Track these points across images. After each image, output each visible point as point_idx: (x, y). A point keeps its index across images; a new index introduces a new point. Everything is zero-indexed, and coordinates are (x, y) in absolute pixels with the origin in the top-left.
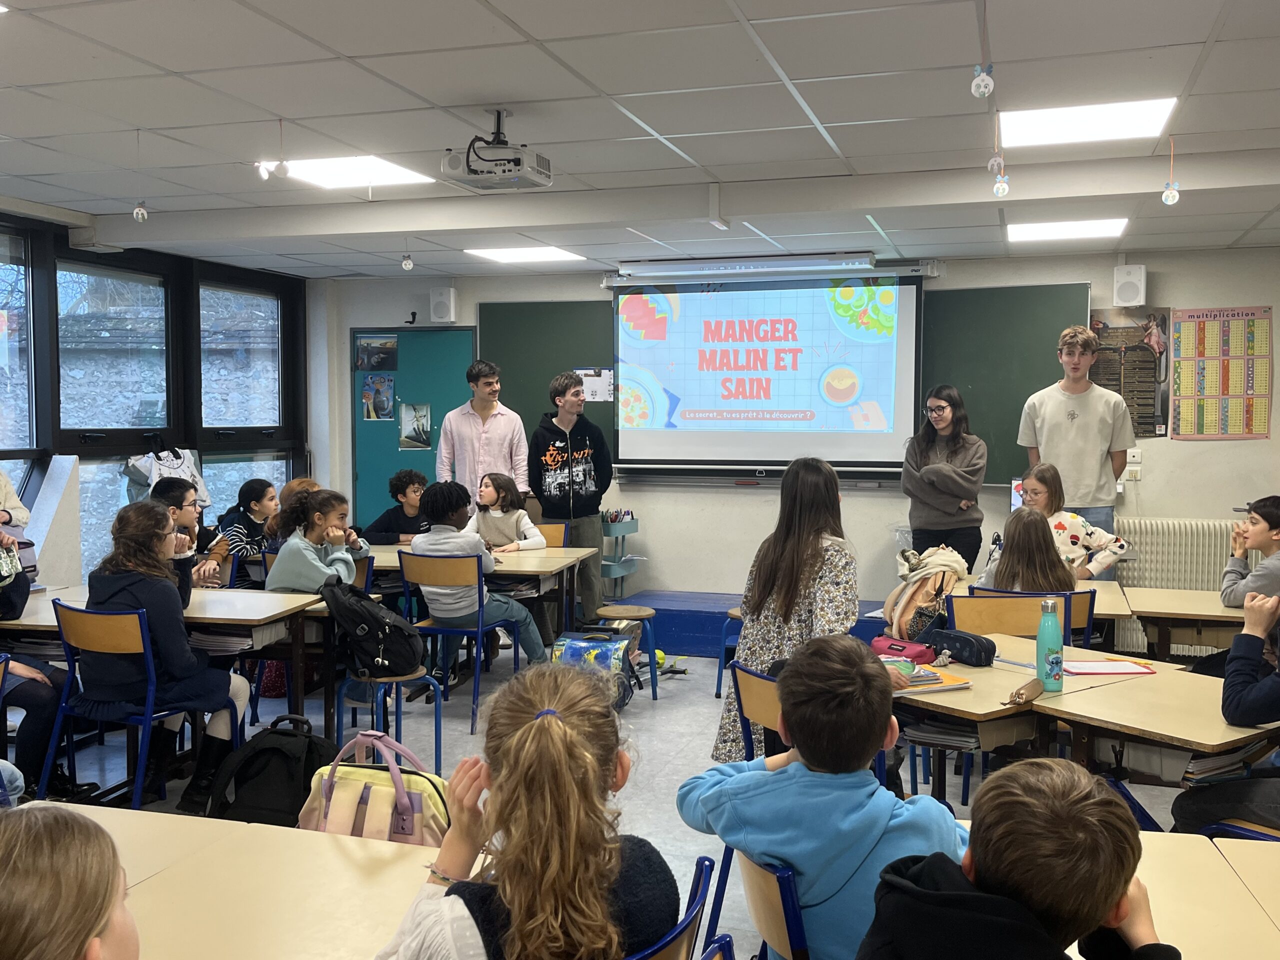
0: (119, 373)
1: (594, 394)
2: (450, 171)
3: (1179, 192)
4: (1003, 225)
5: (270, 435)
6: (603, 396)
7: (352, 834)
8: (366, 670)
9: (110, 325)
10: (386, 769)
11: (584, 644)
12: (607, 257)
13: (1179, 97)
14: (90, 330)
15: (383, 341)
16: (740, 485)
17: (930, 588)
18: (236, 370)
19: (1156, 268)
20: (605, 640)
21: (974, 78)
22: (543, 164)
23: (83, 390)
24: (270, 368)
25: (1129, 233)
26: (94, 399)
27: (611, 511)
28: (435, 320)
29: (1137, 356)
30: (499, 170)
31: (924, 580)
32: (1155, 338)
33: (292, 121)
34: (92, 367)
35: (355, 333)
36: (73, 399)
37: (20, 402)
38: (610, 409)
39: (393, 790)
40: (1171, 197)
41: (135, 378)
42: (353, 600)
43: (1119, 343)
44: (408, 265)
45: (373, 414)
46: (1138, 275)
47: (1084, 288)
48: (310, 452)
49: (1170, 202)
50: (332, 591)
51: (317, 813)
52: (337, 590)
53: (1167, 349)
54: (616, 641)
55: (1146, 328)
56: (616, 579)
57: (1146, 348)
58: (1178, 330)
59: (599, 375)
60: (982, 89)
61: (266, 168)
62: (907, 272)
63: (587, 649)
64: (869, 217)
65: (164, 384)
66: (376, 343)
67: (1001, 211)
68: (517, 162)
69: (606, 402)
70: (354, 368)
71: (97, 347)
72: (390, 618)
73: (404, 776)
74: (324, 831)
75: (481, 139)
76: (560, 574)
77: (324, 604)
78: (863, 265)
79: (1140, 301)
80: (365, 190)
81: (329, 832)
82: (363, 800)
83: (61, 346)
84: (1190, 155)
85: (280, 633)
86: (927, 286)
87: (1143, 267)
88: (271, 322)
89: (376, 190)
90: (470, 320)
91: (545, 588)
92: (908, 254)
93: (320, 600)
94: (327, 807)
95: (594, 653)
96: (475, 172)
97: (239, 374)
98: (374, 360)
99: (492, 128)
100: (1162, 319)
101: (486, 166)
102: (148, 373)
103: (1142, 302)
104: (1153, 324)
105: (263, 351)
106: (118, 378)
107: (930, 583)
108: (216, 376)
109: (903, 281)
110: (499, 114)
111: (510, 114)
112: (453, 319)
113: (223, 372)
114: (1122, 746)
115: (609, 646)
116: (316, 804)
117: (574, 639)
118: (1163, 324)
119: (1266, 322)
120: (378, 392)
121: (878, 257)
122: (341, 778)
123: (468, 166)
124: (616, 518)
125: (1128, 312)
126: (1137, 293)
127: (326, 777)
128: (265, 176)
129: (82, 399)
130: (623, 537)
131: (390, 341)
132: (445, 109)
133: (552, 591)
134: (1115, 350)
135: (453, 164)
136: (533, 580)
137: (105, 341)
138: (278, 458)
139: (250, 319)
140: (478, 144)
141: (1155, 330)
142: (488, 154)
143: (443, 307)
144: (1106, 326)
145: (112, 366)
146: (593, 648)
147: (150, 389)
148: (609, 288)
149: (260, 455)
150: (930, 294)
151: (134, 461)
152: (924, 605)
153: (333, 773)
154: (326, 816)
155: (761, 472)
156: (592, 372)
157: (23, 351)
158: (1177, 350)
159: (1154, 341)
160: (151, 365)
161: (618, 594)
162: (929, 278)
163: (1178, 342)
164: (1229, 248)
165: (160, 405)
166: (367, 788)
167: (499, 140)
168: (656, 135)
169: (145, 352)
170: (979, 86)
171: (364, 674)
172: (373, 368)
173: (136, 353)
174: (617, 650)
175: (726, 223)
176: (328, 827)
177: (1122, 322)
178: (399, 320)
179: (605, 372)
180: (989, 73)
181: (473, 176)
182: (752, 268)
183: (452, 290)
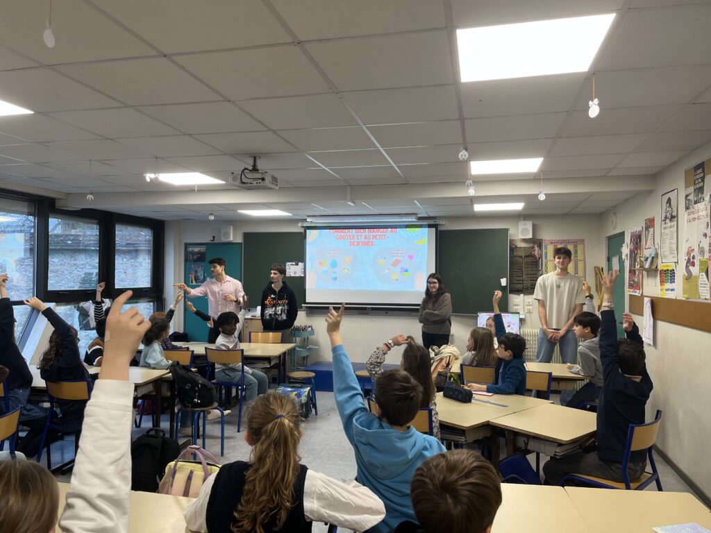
0: (75, 260)
1: (295, 273)
2: (232, 182)
3: (545, 194)
4: (472, 205)
5: (146, 291)
6: (299, 274)
7: (184, 496)
8: (190, 405)
9: (72, 238)
10: (200, 463)
11: (289, 389)
12: (302, 214)
13: (544, 157)
14: (62, 240)
15: (199, 249)
16: (359, 314)
17: (444, 363)
18: (131, 259)
19: (537, 222)
20: (300, 387)
21: (460, 152)
22: (275, 179)
23: (58, 267)
24: (147, 258)
25: (524, 208)
26: (63, 272)
27: (303, 326)
28: (223, 240)
29: (530, 259)
30: (255, 182)
31: (441, 360)
32: (537, 252)
33: (162, 158)
34: (62, 257)
35: (187, 245)
36: (53, 272)
37: (28, 273)
38: (301, 281)
39: (203, 473)
40: (542, 197)
41: (82, 262)
42: (184, 372)
43: (522, 254)
44: (212, 218)
45: (194, 281)
46: (528, 226)
47: (507, 230)
48: (165, 299)
49: (542, 199)
50: (175, 369)
51: (168, 484)
52: (177, 368)
53: (541, 257)
54: (304, 388)
55: (533, 248)
56: (304, 357)
57: (533, 256)
58: (546, 249)
59: (297, 264)
60: (463, 157)
61: (149, 177)
62: (431, 222)
63: (291, 392)
64: (415, 201)
65: (97, 265)
66: (196, 249)
67: (471, 200)
68: (263, 179)
69: (300, 277)
70: (186, 261)
71: (65, 248)
72: (201, 380)
73: (209, 467)
74: (171, 494)
75: (247, 169)
76: (280, 356)
77: (171, 374)
78: (412, 219)
79: (530, 236)
80: (194, 186)
81: (174, 495)
82: (190, 478)
83: (50, 247)
84: (549, 179)
85: (150, 388)
86: (441, 228)
87: (531, 222)
88: (148, 237)
89: (198, 186)
90: (239, 240)
91: (273, 363)
92: (431, 215)
93: (169, 373)
94: (173, 481)
95: (295, 393)
96: (244, 183)
97: (132, 261)
98: (195, 257)
99: (252, 164)
100: (539, 244)
101: (249, 181)
102: (89, 260)
103: (531, 237)
104: (536, 246)
105: (144, 250)
106: (74, 262)
107: (444, 361)
108: (121, 262)
109: (430, 226)
110: (255, 158)
111: (260, 158)
112: (232, 239)
113: (124, 260)
114: (528, 440)
115: (302, 390)
116: (167, 480)
117: (285, 387)
118: (540, 246)
119: (582, 246)
120: (196, 272)
121: (419, 216)
122: (179, 468)
123: (241, 180)
124: (304, 329)
125: (525, 240)
126: (529, 233)
127: (172, 467)
128: (148, 180)
129: (57, 272)
130: (308, 338)
131: (202, 249)
132: (232, 155)
133: (276, 364)
134: (520, 257)
135: (234, 179)
136: (268, 359)
137: (69, 245)
138: (150, 302)
139: (138, 236)
140: (246, 171)
141: (536, 248)
142: (250, 175)
143: (227, 234)
144: (516, 247)
145: (72, 257)
146: (294, 391)
147: (90, 267)
148: (303, 227)
149: (141, 300)
150: (441, 231)
151: (82, 304)
152: (441, 370)
153: (176, 465)
154: (172, 486)
155: (369, 308)
156: (294, 263)
157: (31, 250)
158: (546, 257)
159: (536, 253)
160: (91, 256)
161: (305, 363)
162: (441, 225)
163: (546, 253)
164: (566, 214)
165: (94, 274)
166: (191, 472)
167: (255, 169)
168: (324, 167)
169: (89, 250)
170: (462, 155)
171: (189, 407)
172: (195, 261)
173: (84, 251)
174: (305, 392)
175: (354, 203)
176: (173, 492)
177: (523, 245)
178: (207, 240)
179: (300, 264)
180: (466, 150)
181: (243, 185)
182: (365, 220)
183: (232, 227)
